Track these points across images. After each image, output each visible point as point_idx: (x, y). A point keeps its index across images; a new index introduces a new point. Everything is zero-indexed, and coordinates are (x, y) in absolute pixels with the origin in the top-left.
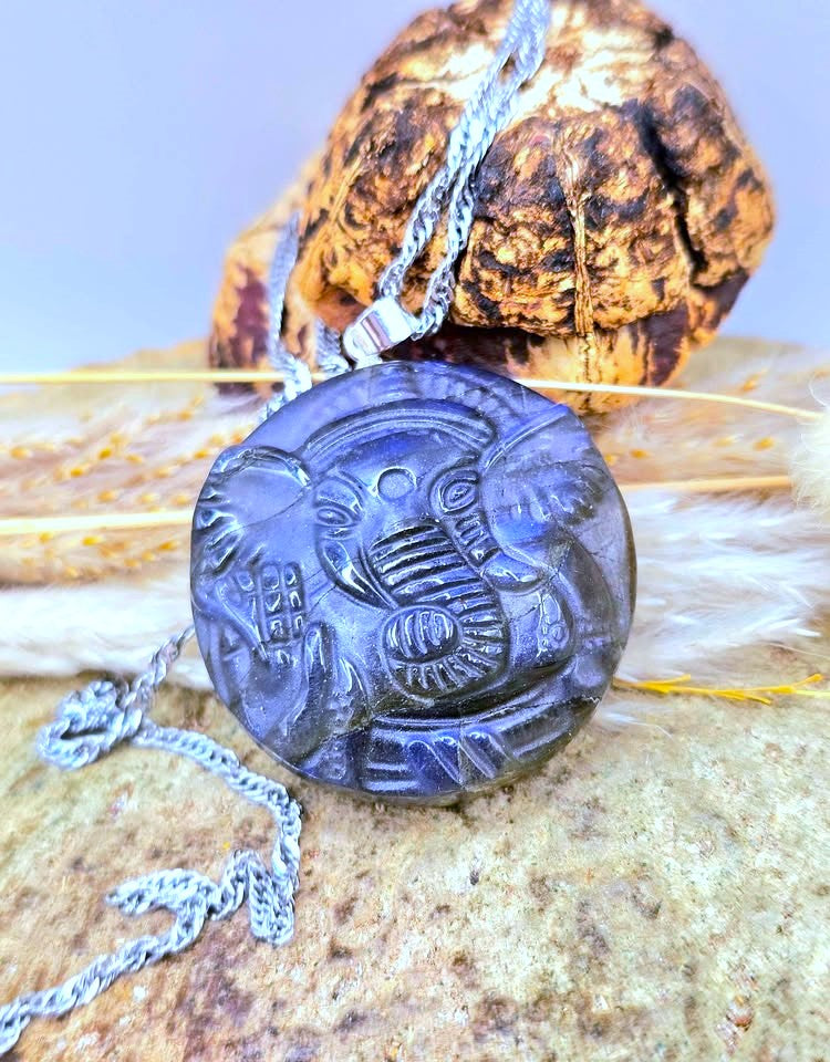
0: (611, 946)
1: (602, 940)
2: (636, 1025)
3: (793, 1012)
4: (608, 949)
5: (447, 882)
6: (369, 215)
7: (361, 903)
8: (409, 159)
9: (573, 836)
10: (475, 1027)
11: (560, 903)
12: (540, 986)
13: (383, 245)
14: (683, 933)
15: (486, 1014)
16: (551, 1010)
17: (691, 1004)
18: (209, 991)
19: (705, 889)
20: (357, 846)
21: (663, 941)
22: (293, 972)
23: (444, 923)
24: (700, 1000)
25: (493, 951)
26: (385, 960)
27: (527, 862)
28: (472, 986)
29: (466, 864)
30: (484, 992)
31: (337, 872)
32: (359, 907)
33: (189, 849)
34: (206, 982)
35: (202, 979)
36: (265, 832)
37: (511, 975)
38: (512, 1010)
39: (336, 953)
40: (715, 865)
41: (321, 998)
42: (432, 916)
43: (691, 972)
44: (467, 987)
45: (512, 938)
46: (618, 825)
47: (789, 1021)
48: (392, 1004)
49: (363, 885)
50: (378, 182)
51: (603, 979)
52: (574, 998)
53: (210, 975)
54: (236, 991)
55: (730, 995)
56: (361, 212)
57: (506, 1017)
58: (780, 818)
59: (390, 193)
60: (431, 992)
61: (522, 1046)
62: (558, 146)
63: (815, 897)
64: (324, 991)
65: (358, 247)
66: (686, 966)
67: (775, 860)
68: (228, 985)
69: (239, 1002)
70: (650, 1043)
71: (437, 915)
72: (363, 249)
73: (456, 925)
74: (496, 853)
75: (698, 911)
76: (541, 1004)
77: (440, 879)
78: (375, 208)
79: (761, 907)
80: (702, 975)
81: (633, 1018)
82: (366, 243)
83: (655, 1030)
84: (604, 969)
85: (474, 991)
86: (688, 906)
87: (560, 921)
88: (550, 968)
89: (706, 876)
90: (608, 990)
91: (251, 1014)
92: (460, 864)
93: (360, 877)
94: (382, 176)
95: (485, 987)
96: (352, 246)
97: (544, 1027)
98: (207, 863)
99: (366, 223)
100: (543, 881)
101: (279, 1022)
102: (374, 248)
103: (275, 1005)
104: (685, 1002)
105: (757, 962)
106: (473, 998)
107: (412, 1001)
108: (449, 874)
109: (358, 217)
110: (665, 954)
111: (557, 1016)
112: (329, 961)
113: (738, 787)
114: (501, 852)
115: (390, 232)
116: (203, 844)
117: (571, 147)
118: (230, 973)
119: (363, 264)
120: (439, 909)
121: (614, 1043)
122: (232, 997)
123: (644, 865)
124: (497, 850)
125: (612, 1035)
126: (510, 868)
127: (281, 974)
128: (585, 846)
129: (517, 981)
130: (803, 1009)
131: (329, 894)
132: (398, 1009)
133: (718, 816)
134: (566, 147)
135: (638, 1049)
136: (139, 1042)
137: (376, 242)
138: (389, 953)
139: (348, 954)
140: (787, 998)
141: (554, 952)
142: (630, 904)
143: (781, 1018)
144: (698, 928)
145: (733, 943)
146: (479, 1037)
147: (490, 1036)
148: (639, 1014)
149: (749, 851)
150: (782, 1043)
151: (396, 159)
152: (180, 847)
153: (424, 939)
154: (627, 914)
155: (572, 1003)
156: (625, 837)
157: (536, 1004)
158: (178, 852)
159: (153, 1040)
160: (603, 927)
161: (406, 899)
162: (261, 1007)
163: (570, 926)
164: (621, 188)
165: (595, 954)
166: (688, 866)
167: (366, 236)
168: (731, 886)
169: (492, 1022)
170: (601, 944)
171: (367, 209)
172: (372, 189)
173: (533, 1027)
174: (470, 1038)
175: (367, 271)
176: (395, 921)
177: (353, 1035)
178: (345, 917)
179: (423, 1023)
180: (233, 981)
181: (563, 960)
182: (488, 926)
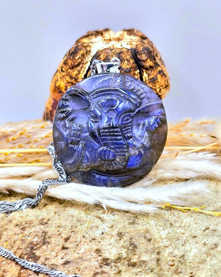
0: (138, 247)
1: (136, 246)
2: (143, 264)
3: (185, 262)
4: (137, 248)
5: (95, 234)
6: (66, 69)
7: (72, 237)
8: (77, 55)
9: (130, 224)
10: (100, 264)
11: (125, 238)
12: (118, 256)
13: (69, 76)
14: (157, 245)
15: (103, 262)
16: (121, 261)
17: (158, 260)
18: (28, 255)
19: (164, 236)
20: (72, 225)
21: (152, 246)
22: (52, 253)
23: (94, 242)
24: (160, 259)
25: (106, 248)
26: (77, 250)
27: (117, 230)
28: (100, 256)
29: (101, 230)
30: (103, 257)
31: (66, 231)
32: (71, 239)
33: (26, 224)
34: (28, 253)
35: (26, 253)
36: (47, 221)
37: (111, 253)
38: (110, 261)
39: (64, 248)
40: (166, 231)
41: (59, 259)
42: (91, 241)
43: (158, 253)
44: (99, 256)
45: (111, 246)
46: (142, 222)
47: (184, 264)
48: (78, 259)
49: (73, 234)
50: (69, 61)
51: (135, 254)
52: (127, 258)
53: (29, 252)
54: (36, 256)
55: (169, 259)
56: (65, 68)
57: (109, 262)
58: (184, 222)
59: (71, 63)
60: (89, 257)
61: (112, 269)
62: (111, 53)
63: (192, 238)
64: (59, 257)
65: (63, 77)
66: (158, 252)
67: (182, 231)
68: (34, 254)
69: (36, 258)
70: (147, 268)
71: (92, 241)
72: (64, 77)
73: (97, 243)
74: (109, 228)
75: (161, 241)
76: (118, 260)
77: (94, 233)
78: (68, 67)
79: (178, 240)
80: (162, 254)
81: (142, 263)
82: (65, 76)
83: (148, 265)
84: (136, 252)
85: (101, 257)
86: (159, 240)
87: (125, 242)
88: (121, 252)
89: (164, 234)
90: (136, 257)
91: (39, 261)
92: (99, 230)
93: (72, 232)
94: (70, 60)
95: (104, 256)
96: (62, 77)
97: (119, 264)
98: (31, 228)
99: (65, 71)
100: (121, 233)
101: (47, 262)
102: (67, 77)
103: (46, 259)
104: (157, 259)
105: (176, 252)
106: (100, 258)
107: (84, 259)
108: (96, 232)
109: (64, 69)
110: (152, 249)
111: (122, 262)
112: (62, 250)
113: (174, 215)
114: (110, 227)
115: (71, 73)
116: (30, 223)
117: (114, 54)
118: (34, 251)
119: (64, 81)
120: (93, 239)
121: (137, 268)
122: (34, 257)
123: (148, 230)
124: (109, 227)
125: (137, 266)
126: (112, 231)
127: (48, 253)
128: (133, 226)
129: (112, 255)
130: (188, 262)
131: (63, 236)
132: (80, 260)
133: (168, 221)
134: (113, 54)
135: (144, 269)
136: (8, 267)
137: (67, 75)
138: (78, 248)
139: (67, 248)
140: (184, 259)
141: (123, 249)
142: (144, 238)
143: (182, 264)
144: (161, 244)
145: (170, 248)
146: (101, 267)
147: (104, 266)
148: (144, 262)
149: (176, 229)
150: (182, 269)
151: (74, 55)
152: (24, 224)
153: (88, 246)
154: (143, 240)
155: (126, 260)
156: (143, 225)
157: (117, 259)
158: (23, 225)
159: (11, 266)
160: (136, 243)
161: (84, 237)
162: (42, 259)
163: (128, 243)
164: (125, 65)
165: (134, 249)
166: (159, 231)
167: (65, 74)
168: (171, 236)
169: (105, 263)
170: (135, 247)
171: (66, 67)
172: (68, 62)
173: (116, 264)
174: (98, 267)
175: (65, 83)
176: (81, 242)
177: (67, 266)
178: (67, 240)
179: (86, 264)
180: (35, 253)
181: (125, 251)
182: (105, 243)
